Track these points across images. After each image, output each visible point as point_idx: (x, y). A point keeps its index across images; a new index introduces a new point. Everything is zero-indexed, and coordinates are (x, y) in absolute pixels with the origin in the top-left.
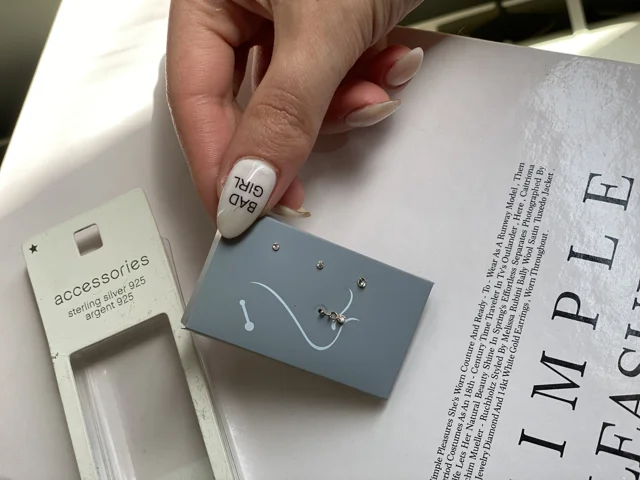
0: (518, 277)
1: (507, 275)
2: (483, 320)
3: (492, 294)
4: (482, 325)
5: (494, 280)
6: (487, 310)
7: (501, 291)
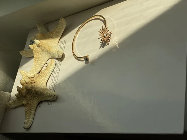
0: (53, 82)
1: (55, 81)
2: (59, 71)
3: (57, 76)
4: (59, 70)
5: (57, 79)
6: (58, 73)
7: (56, 78)
